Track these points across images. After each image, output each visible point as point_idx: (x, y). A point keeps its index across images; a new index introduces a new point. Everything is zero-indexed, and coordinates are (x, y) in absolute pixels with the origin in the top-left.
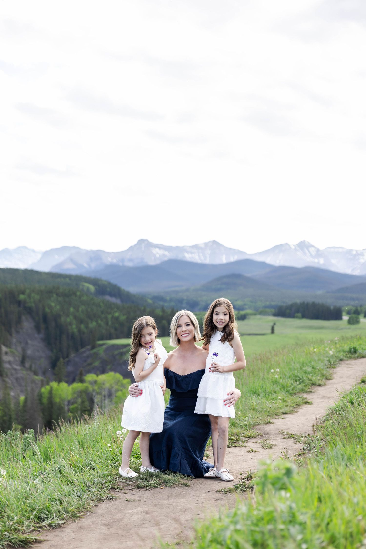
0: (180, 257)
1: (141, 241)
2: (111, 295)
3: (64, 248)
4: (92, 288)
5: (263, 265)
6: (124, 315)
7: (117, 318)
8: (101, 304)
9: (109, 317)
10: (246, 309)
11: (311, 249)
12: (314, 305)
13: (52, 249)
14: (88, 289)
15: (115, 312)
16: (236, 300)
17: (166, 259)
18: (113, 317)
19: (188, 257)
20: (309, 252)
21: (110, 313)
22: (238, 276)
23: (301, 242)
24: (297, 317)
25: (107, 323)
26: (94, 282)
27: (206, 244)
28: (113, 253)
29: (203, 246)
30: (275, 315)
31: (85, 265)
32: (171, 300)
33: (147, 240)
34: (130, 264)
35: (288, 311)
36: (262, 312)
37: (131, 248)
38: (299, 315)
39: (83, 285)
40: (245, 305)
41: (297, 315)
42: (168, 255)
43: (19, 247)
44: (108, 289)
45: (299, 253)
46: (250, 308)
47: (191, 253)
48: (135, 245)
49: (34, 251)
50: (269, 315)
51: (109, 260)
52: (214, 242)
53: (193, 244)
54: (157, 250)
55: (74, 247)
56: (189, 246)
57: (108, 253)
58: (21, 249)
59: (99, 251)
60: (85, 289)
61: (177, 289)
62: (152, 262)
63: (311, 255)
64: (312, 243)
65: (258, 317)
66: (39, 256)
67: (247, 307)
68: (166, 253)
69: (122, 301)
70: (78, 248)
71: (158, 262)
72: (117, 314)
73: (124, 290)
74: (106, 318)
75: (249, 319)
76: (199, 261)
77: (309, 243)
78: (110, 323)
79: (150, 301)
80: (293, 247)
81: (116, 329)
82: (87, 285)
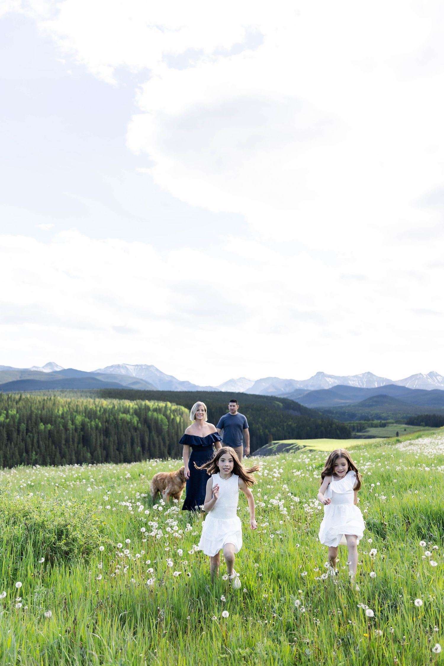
0: (345, 384)
1: (319, 373)
2: (294, 409)
3: (268, 378)
4: (281, 405)
5: (403, 388)
6: (295, 424)
7: (290, 426)
8: (281, 416)
9: (285, 424)
10: (389, 419)
11: (438, 378)
12: (434, 416)
13: (261, 379)
14: (278, 405)
15: (289, 421)
16: (383, 413)
17: (336, 385)
18: (287, 424)
19: (351, 383)
20: (437, 379)
21: (286, 422)
22: (384, 396)
23: (431, 373)
24: (422, 425)
25: (284, 429)
26: (283, 400)
27: (363, 374)
28: (301, 381)
29: (361, 376)
30: (406, 424)
31: (282, 389)
32: (336, 413)
33: (323, 372)
34: (312, 389)
35: (415, 421)
36: (398, 422)
37: (312, 378)
38: (423, 423)
39: (275, 403)
40: (388, 416)
41: (421, 423)
42: (337, 383)
43: (240, 378)
44: (292, 406)
45: (430, 380)
46: (392, 418)
47: (354, 381)
48: (315, 376)
49: (250, 380)
50: (403, 424)
51: (298, 386)
52: (369, 373)
53: (355, 375)
54: (330, 379)
55: (275, 378)
56: (352, 376)
57: (297, 381)
58: (242, 379)
59: (291, 380)
60: (276, 406)
61: (343, 405)
62: (326, 387)
63: (438, 381)
64: (439, 373)
65: (395, 425)
66: (253, 383)
67: (390, 418)
68: (336, 381)
69: (302, 413)
70: (278, 378)
71: (331, 387)
72: (290, 423)
73: (303, 406)
75: (388, 426)
76: (359, 387)
77: (436, 373)
78: (285, 428)
79: (320, 414)
80: (425, 376)
81: (289, 433)
82: (277, 402)
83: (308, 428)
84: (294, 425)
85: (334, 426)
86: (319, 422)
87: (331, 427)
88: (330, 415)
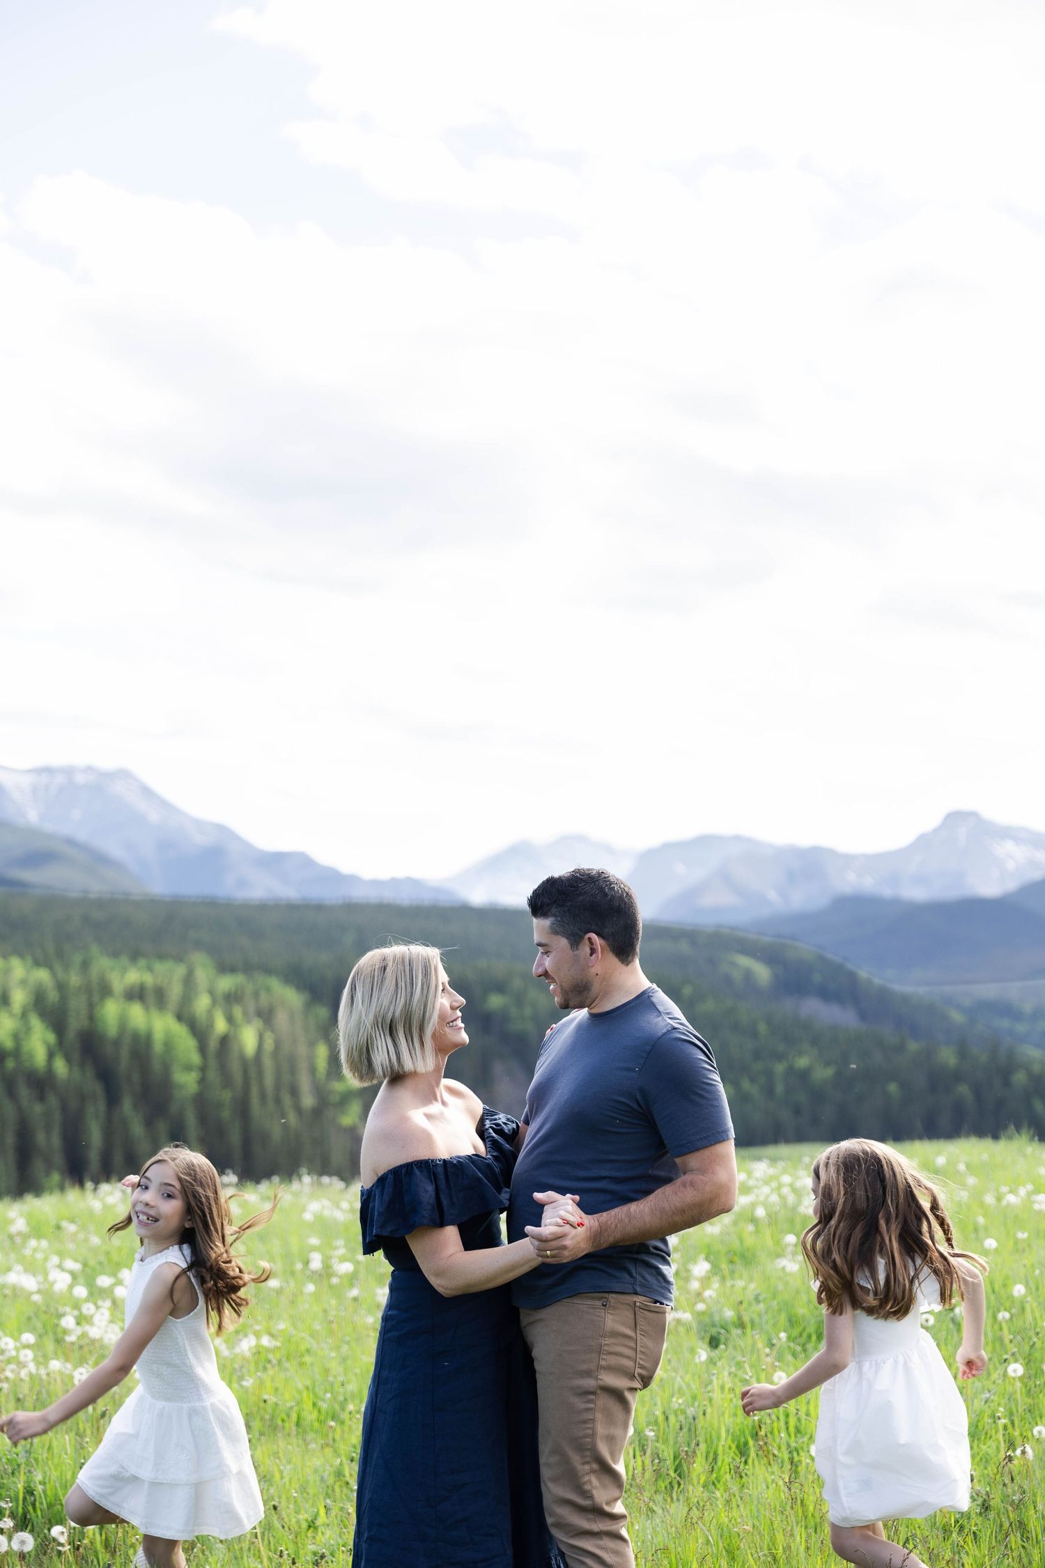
1: (955, 818)
2: (826, 994)
3: (704, 842)
4: (763, 973)
6: (827, 1064)
7: (804, 1075)
8: (762, 1028)
9: (780, 1068)
13: (667, 847)
14: (748, 975)
15: (801, 1053)
17: (1037, 876)
18: (791, 1070)
21: (780, 1057)
25: (769, 1091)
26: (773, 952)
28: (863, 855)
31: (772, 895)
33: (974, 814)
34: (917, 893)
37: (923, 842)
39: (733, 964)
48: (936, 831)
51: (851, 882)
54: (1010, 846)
55: (737, 838)
57: (848, 859)
59: (815, 849)
60: (737, 976)
62: (989, 886)
69: (863, 1016)
70: (749, 840)
71: (1011, 885)
72: (802, 1062)
73: (869, 983)
74: (769, 1074)
78: (780, 1088)
79: (957, 1017)
81: (797, 1111)
82: (744, 961)
83: (893, 1088)
84: (823, 1073)
85: (1020, 1078)
86: (948, 1057)
87: (1007, 1083)
88: (1004, 1024)
